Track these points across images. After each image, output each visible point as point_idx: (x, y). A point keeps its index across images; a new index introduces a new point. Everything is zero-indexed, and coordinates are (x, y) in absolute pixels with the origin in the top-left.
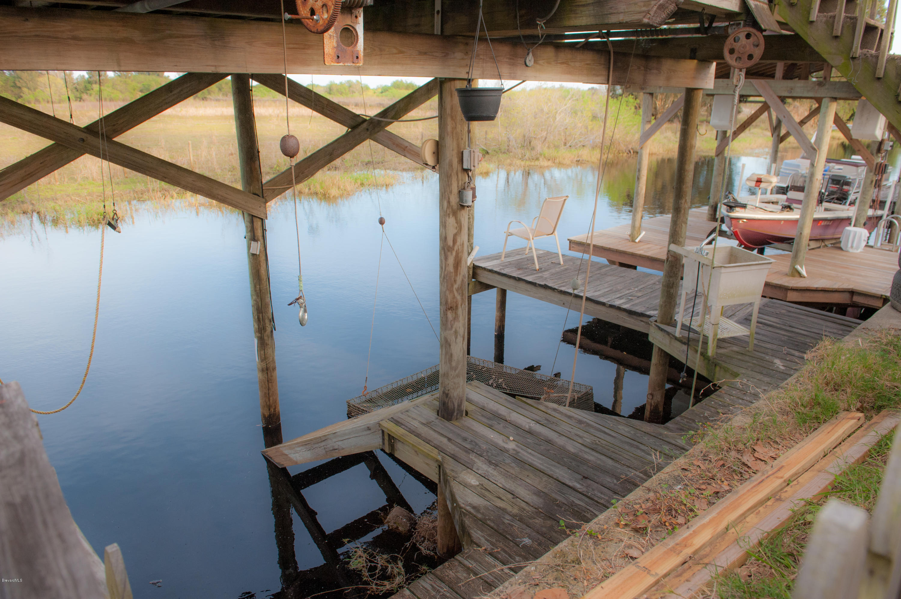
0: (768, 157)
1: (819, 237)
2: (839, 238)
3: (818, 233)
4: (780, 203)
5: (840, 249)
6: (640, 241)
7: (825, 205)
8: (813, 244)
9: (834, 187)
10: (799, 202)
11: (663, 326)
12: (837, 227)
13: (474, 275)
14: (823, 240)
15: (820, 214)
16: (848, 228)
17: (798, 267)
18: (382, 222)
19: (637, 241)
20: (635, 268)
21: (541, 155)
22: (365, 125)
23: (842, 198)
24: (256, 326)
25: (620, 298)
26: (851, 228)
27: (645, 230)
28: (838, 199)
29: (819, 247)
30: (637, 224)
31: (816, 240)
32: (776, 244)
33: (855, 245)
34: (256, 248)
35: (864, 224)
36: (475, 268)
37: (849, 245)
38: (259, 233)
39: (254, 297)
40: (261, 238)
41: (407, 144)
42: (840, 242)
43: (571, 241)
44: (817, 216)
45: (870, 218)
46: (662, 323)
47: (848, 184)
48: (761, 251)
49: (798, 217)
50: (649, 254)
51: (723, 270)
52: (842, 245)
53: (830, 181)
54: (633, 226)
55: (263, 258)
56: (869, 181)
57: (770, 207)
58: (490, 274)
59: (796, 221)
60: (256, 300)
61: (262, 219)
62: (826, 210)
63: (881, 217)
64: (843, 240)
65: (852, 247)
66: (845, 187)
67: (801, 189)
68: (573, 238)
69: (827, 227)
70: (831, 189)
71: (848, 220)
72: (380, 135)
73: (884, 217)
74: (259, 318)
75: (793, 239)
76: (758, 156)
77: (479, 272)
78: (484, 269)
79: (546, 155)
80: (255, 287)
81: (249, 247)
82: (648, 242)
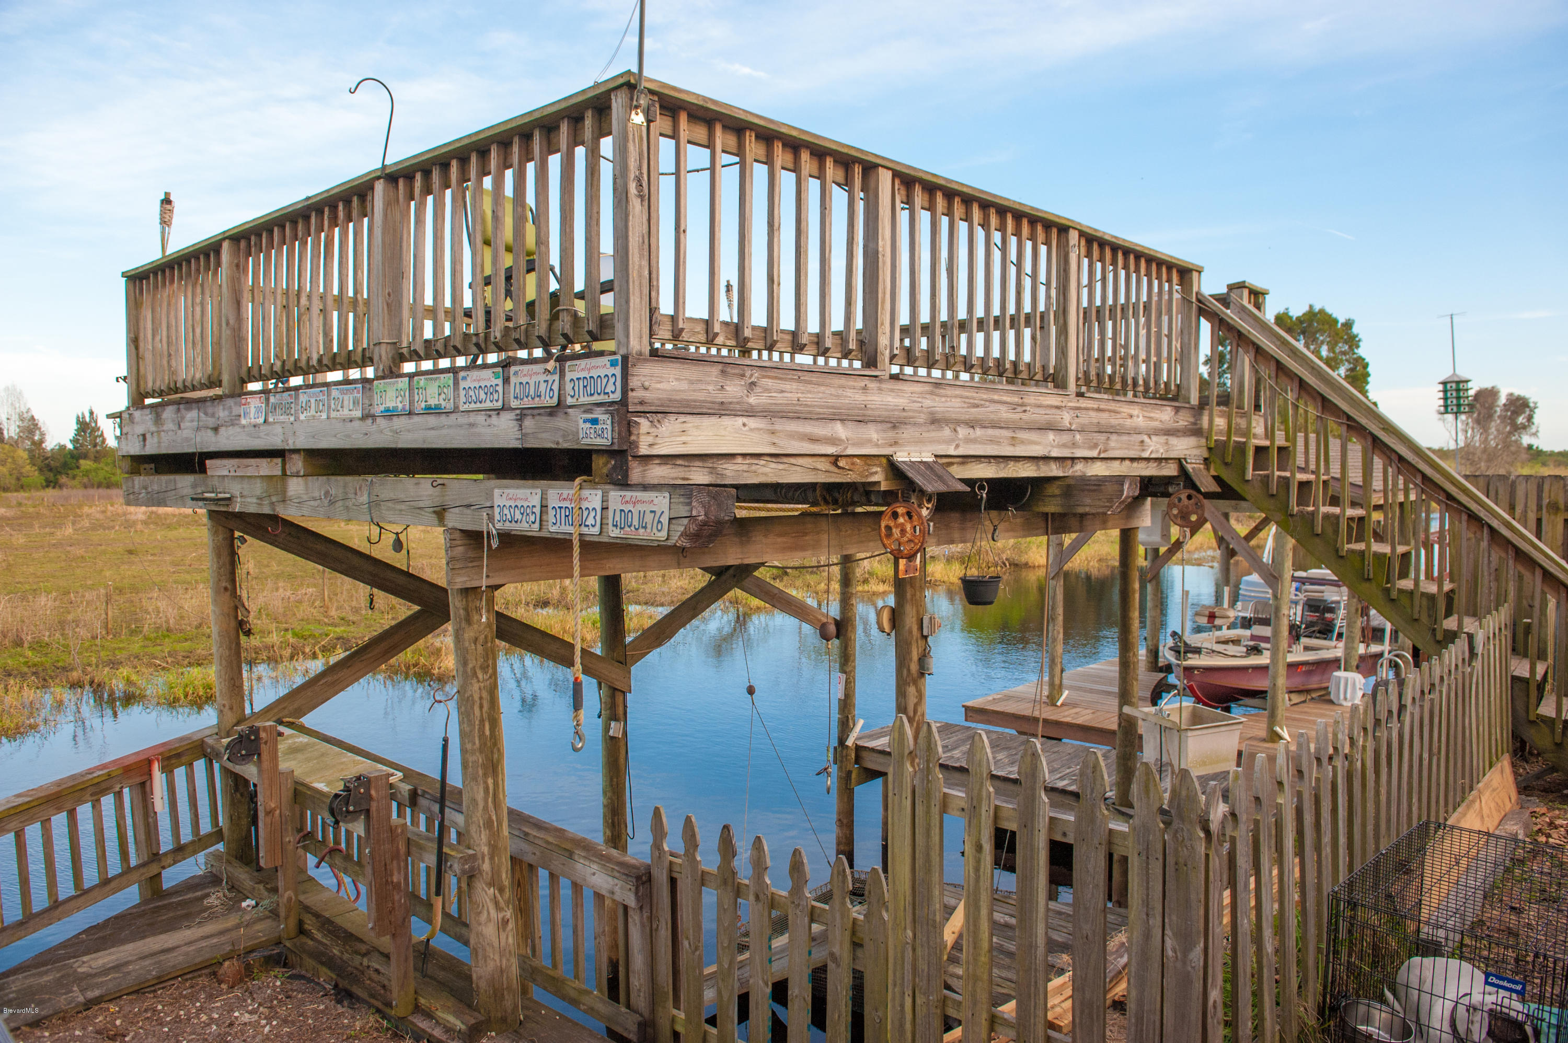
0: (1216, 565)
1: (1302, 688)
2: (1327, 688)
3: (1298, 681)
4: (1243, 643)
5: (1331, 702)
6: (1062, 705)
7: (1304, 641)
8: (1296, 698)
9: (1312, 616)
10: (1266, 639)
11: (1124, 809)
12: (1323, 673)
13: (858, 760)
14: (1308, 691)
15: (1297, 655)
16: (1336, 674)
17: (1278, 729)
18: (751, 691)
19: (1059, 703)
20: (1060, 740)
21: (869, 573)
22: (731, 571)
23: (1326, 631)
24: (609, 833)
25: (1062, 778)
26: (1340, 674)
27: (1068, 688)
28: (1320, 632)
29: (1304, 702)
30: (1057, 681)
31: (1299, 692)
32: (1248, 701)
33: (1348, 696)
34: (615, 729)
35: (1357, 667)
36: (859, 749)
37: (1342, 696)
38: (620, 710)
39: (609, 794)
40: (622, 716)
41: (776, 591)
42: (1329, 693)
43: (967, 708)
44: (1291, 658)
45: (1362, 658)
46: (1121, 805)
47: (1332, 610)
48: (1228, 709)
49: (1268, 661)
50: (1079, 721)
51: (1190, 733)
52: (1332, 697)
53: (1306, 607)
54: (1052, 684)
55: (622, 743)
56: (1353, 610)
57: (1231, 649)
58: (881, 756)
59: (1264, 669)
60: (610, 798)
61: (624, 693)
62: (1306, 648)
63: (1381, 655)
64: (1333, 690)
65: (1345, 699)
66: (1328, 615)
67: (1265, 622)
68: (969, 704)
69: (1309, 673)
70: (1309, 619)
71: (1334, 663)
72: (747, 583)
73: (1386, 655)
74: (613, 823)
75: (1266, 692)
76: (1199, 565)
77: (864, 754)
78: (873, 750)
79: (879, 574)
80: (611, 780)
81: (607, 728)
82: (1075, 705)
